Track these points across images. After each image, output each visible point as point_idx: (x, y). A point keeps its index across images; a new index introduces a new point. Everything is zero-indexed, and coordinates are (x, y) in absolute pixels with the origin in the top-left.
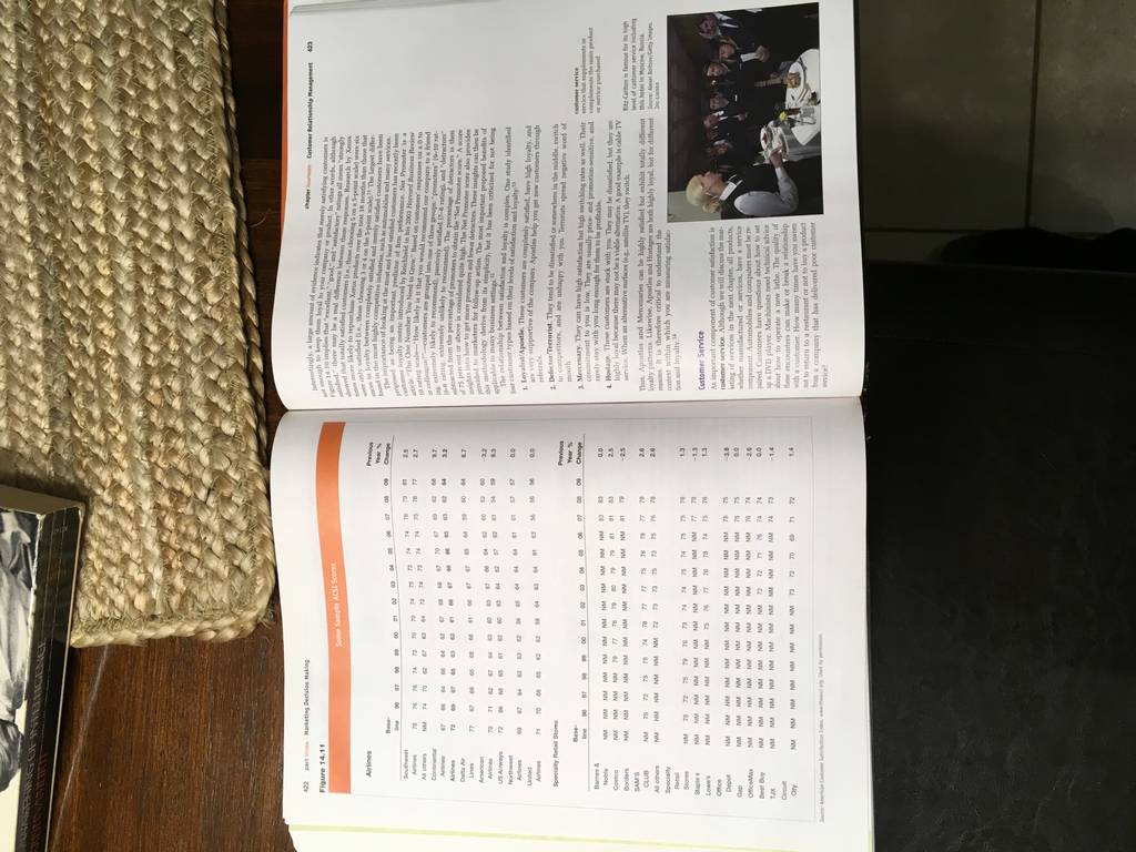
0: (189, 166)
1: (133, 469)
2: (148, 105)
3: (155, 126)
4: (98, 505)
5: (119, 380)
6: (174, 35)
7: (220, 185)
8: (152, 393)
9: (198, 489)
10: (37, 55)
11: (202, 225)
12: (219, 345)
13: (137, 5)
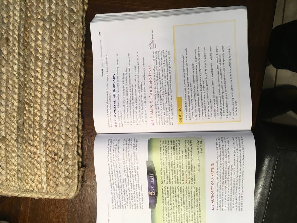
0: (69, 64)
1: (40, 150)
2: (59, 43)
3: (60, 50)
4: (29, 158)
5: (40, 123)
7: (77, 71)
8: (49, 128)
9: (59, 158)
10: (26, 20)
11: (70, 82)
12: (71, 118)
13: (59, 12)
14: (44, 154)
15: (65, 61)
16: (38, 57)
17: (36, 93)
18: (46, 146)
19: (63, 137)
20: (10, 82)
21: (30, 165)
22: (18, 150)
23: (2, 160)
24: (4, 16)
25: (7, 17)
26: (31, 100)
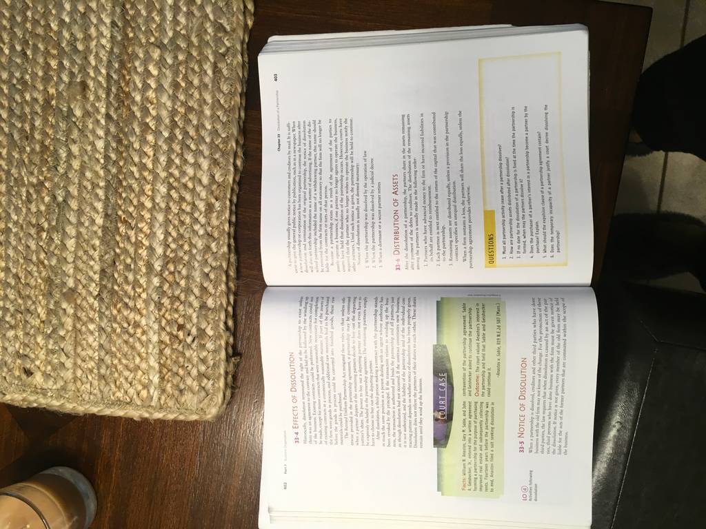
0: (212, 140)
2: (192, 95)
3: (194, 109)
5: (148, 261)
6: (215, 53)
7: (228, 154)
8: (167, 273)
9: (187, 336)
10: (124, 45)
11: (214, 177)
12: (213, 253)
13: (195, 29)
14: (156, 327)
15: (203, 133)
16: (147, 124)
17: (143, 199)
18: (160, 310)
19: (196, 291)
20: (88, 174)
21: (126, 349)
22: (101, 318)
23: (67, 339)
24: (78, 36)
25: (85, 38)
26: (131, 214)
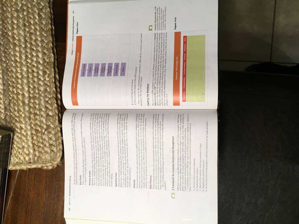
0: (42, 44)
1: (26, 124)
2: (31, 28)
3: (33, 33)
4: (17, 133)
5: (22, 100)
6: (38, 9)
7: (50, 49)
8: (31, 104)
9: (43, 129)
10: (3, 14)
12: (48, 92)
15: (38, 42)
21: (18, 139)
26: (13, 82)
